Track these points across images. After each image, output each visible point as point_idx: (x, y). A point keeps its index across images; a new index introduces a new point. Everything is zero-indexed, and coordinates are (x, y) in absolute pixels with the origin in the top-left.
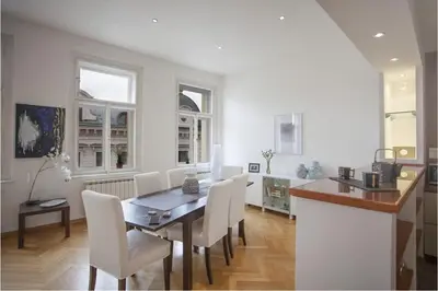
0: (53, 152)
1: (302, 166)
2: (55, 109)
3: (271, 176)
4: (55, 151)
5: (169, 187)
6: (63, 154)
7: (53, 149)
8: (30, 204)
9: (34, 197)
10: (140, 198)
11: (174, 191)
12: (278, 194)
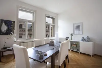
0: (11, 34)
1: (83, 38)
2: (12, 21)
3: (73, 41)
4: (12, 33)
5: (45, 44)
6: (14, 34)
7: (11, 33)
8: (5, 48)
9: (5, 46)
10: (35, 47)
11: (46, 45)
12: (75, 46)
